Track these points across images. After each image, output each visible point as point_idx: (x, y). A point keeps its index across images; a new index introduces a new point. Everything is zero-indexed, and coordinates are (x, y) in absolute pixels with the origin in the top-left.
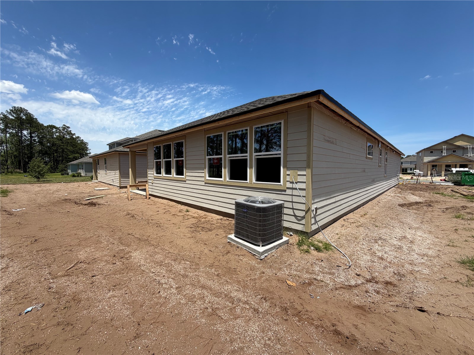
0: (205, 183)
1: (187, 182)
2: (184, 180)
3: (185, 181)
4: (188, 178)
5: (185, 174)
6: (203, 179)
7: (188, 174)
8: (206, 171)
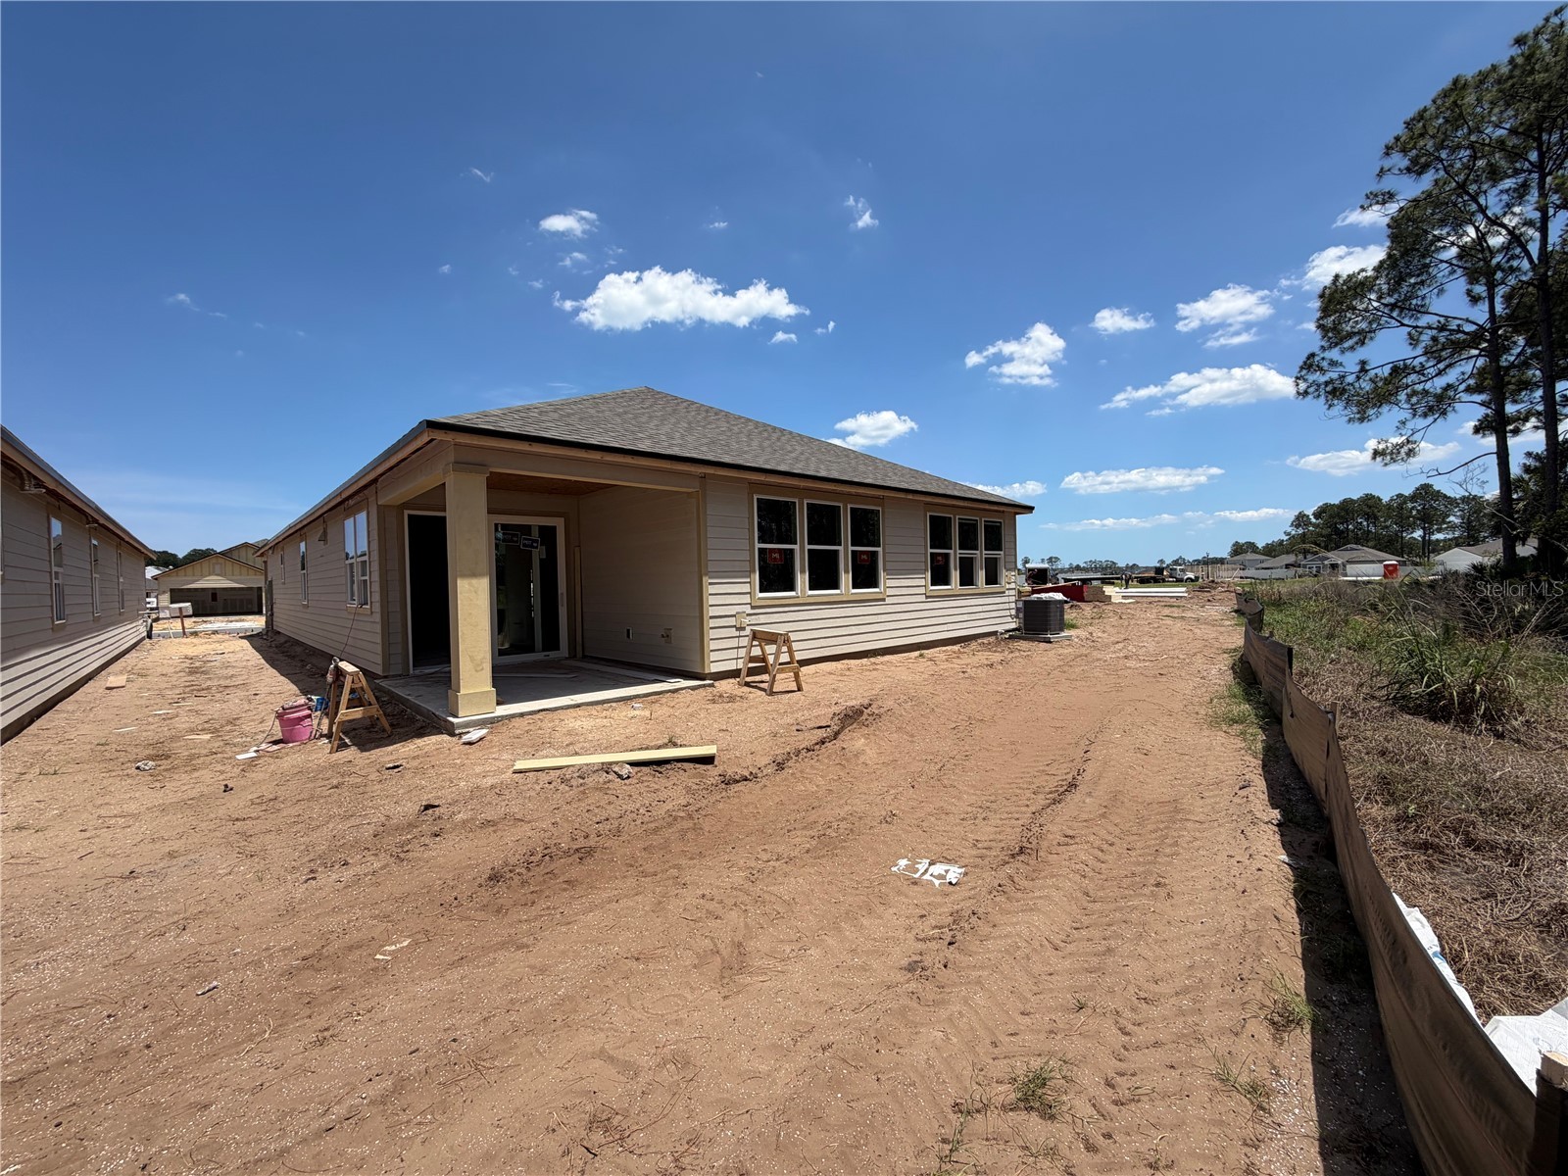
0: (927, 597)
1: (888, 600)
2: (881, 597)
3: (884, 600)
4: (890, 592)
5: (885, 583)
6: (922, 590)
7: (890, 583)
8: (929, 575)
